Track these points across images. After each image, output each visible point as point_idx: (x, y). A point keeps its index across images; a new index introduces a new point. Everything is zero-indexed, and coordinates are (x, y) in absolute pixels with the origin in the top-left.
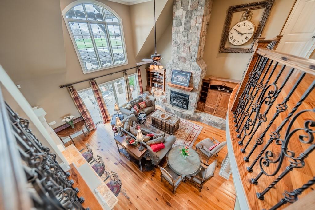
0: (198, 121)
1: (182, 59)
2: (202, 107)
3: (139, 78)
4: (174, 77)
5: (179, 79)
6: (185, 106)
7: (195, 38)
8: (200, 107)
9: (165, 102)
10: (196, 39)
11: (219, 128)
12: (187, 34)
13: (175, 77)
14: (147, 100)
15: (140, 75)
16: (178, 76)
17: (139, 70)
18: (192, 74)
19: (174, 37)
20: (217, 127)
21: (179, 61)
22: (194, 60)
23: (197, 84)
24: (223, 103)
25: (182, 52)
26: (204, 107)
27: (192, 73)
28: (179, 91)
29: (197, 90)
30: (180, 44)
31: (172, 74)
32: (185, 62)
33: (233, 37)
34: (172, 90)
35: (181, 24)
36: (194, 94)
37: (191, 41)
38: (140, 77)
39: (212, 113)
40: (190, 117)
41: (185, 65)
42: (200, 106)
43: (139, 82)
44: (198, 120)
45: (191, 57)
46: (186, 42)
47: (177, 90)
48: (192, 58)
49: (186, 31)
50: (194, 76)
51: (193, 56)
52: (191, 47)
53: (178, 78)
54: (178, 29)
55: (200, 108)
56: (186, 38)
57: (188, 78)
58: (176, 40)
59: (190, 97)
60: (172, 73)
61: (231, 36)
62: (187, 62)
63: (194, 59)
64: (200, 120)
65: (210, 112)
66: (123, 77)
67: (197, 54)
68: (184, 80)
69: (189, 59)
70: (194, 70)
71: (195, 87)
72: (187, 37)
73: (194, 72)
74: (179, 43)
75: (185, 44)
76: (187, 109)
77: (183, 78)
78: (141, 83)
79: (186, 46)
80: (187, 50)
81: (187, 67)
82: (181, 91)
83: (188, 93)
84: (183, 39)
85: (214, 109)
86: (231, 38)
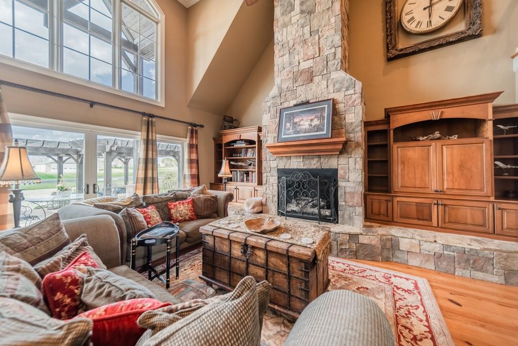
0: (387, 260)
1: (303, 74)
2: (383, 210)
3: (190, 153)
4: (285, 125)
5: (299, 125)
6: (327, 212)
7: (329, 20)
8: (376, 210)
9: (261, 212)
10: (333, 20)
11: (496, 279)
12: (308, 21)
13: (288, 124)
14: (202, 196)
15: (197, 146)
16: (296, 120)
17: (193, 133)
18: (334, 103)
19: (279, 38)
20: (479, 275)
21: (296, 81)
22: (334, 68)
23: (353, 126)
24: (456, 174)
25: (300, 61)
26: (390, 204)
27: (333, 99)
28: (302, 164)
29: (358, 145)
30: (293, 46)
31: (278, 122)
32: (312, 80)
33: (413, 18)
34: (281, 166)
35: (292, 8)
36: (351, 161)
37: (320, 29)
38: (195, 150)
39: (426, 223)
40: (354, 246)
41: (313, 86)
42: (376, 205)
43: (191, 161)
44: (385, 253)
45: (325, 62)
46: (309, 35)
47: (296, 163)
48: (329, 63)
49: (307, 14)
50: (341, 107)
51: (331, 57)
52: (322, 41)
53: (296, 123)
54: (287, 19)
55: (379, 214)
56: (307, 30)
57: (326, 115)
58: (284, 42)
59: (340, 172)
60: (277, 120)
61: (409, 17)
62: (316, 79)
63: (334, 64)
64: (398, 254)
65: (419, 219)
66: (140, 133)
67: (339, 50)
68: (313, 124)
69: (321, 68)
70: (339, 90)
71: (352, 135)
72: (309, 26)
73: (339, 97)
74: (291, 45)
75: (305, 42)
76: (335, 221)
77: (312, 120)
78: (194, 165)
79: (310, 45)
80: (313, 51)
81: (319, 90)
82: (307, 162)
83: (331, 163)
84: (301, 32)
85: (430, 206)
86: (409, 21)
